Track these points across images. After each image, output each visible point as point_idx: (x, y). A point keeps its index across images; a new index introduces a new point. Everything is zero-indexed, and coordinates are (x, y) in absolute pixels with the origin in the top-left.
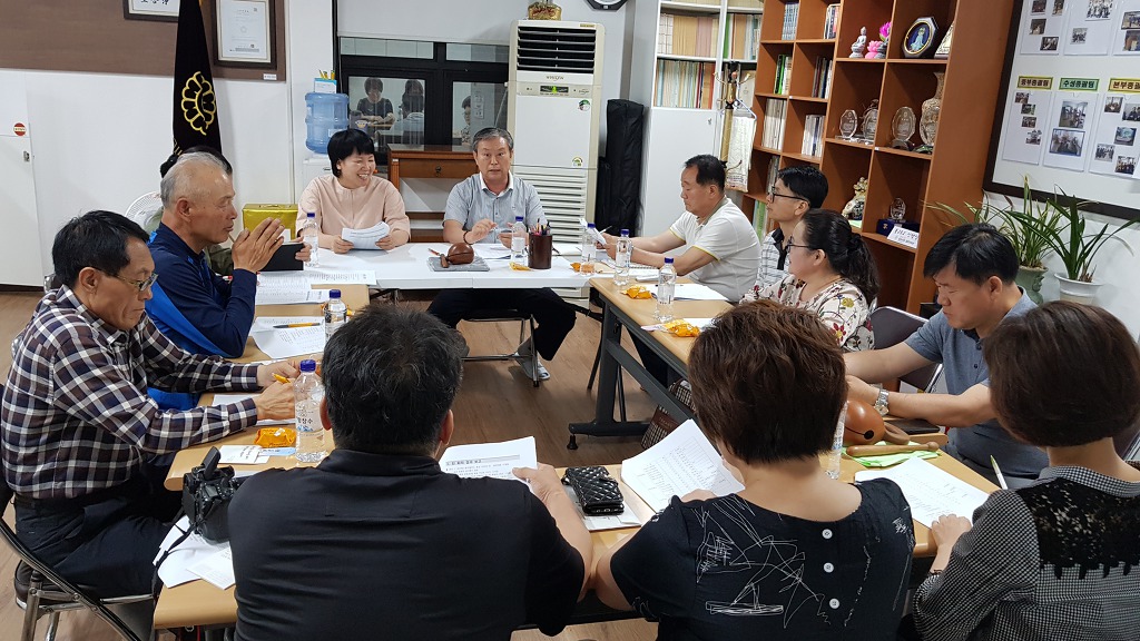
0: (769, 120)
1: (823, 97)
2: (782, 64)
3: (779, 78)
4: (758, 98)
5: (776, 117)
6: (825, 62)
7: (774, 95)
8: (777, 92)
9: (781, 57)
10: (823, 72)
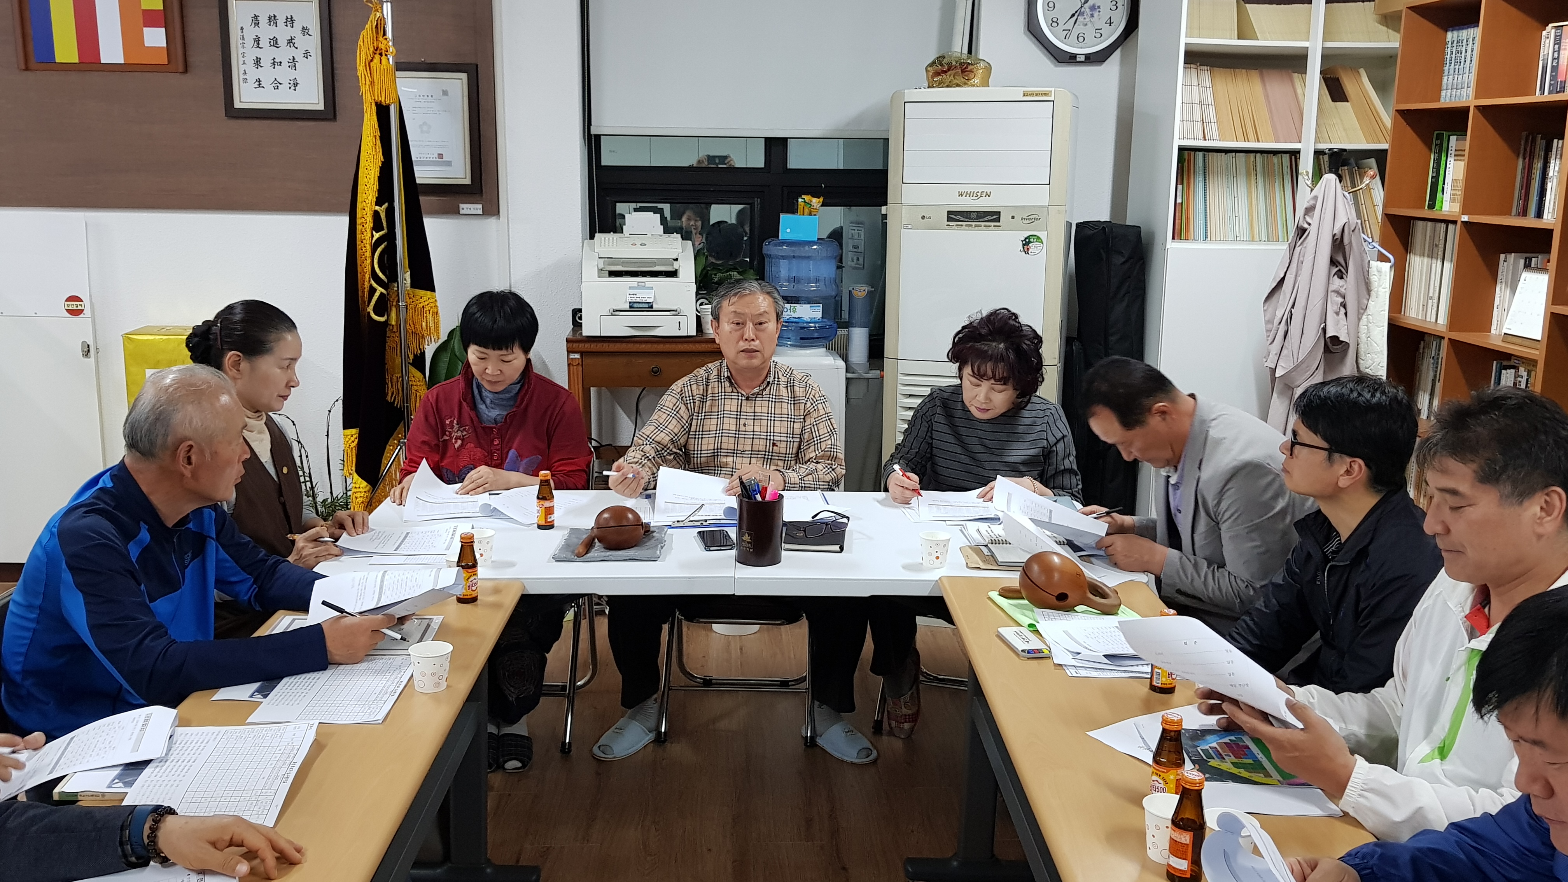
0: (1417, 264)
1: (1539, 214)
2: (1441, 150)
3: (1436, 179)
4: (1390, 218)
5: (1431, 256)
6: (1540, 143)
7: (1426, 213)
8: (1432, 206)
9: (1440, 137)
10: (1538, 165)
